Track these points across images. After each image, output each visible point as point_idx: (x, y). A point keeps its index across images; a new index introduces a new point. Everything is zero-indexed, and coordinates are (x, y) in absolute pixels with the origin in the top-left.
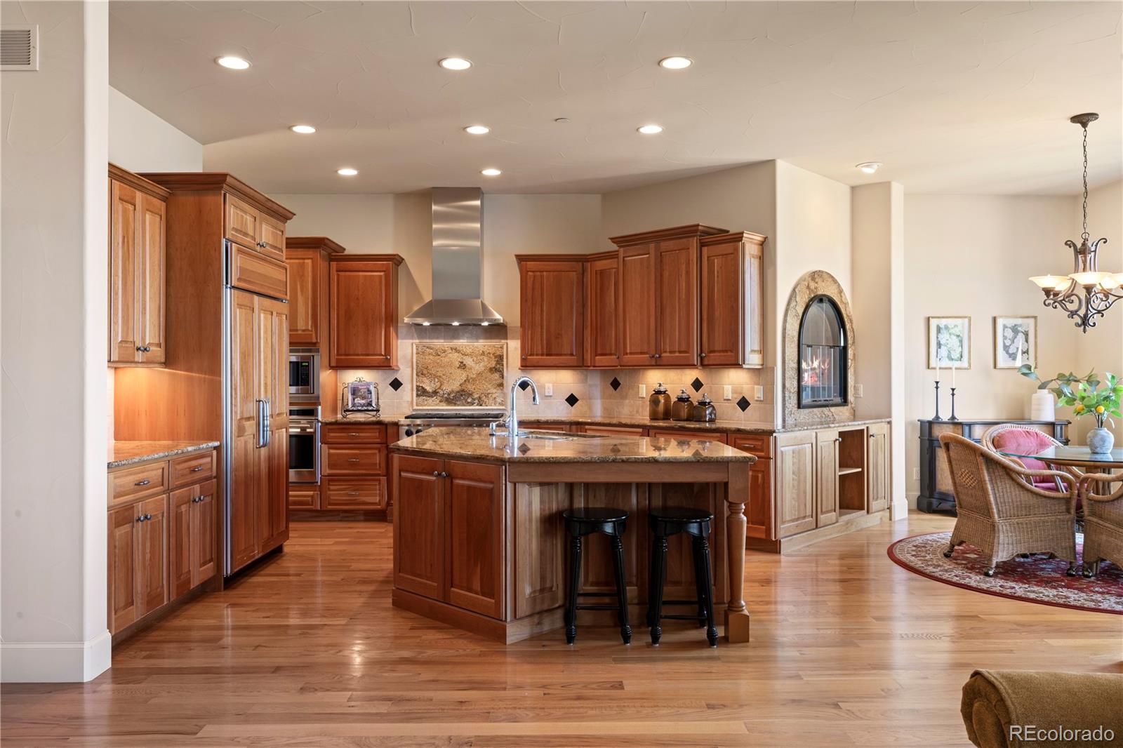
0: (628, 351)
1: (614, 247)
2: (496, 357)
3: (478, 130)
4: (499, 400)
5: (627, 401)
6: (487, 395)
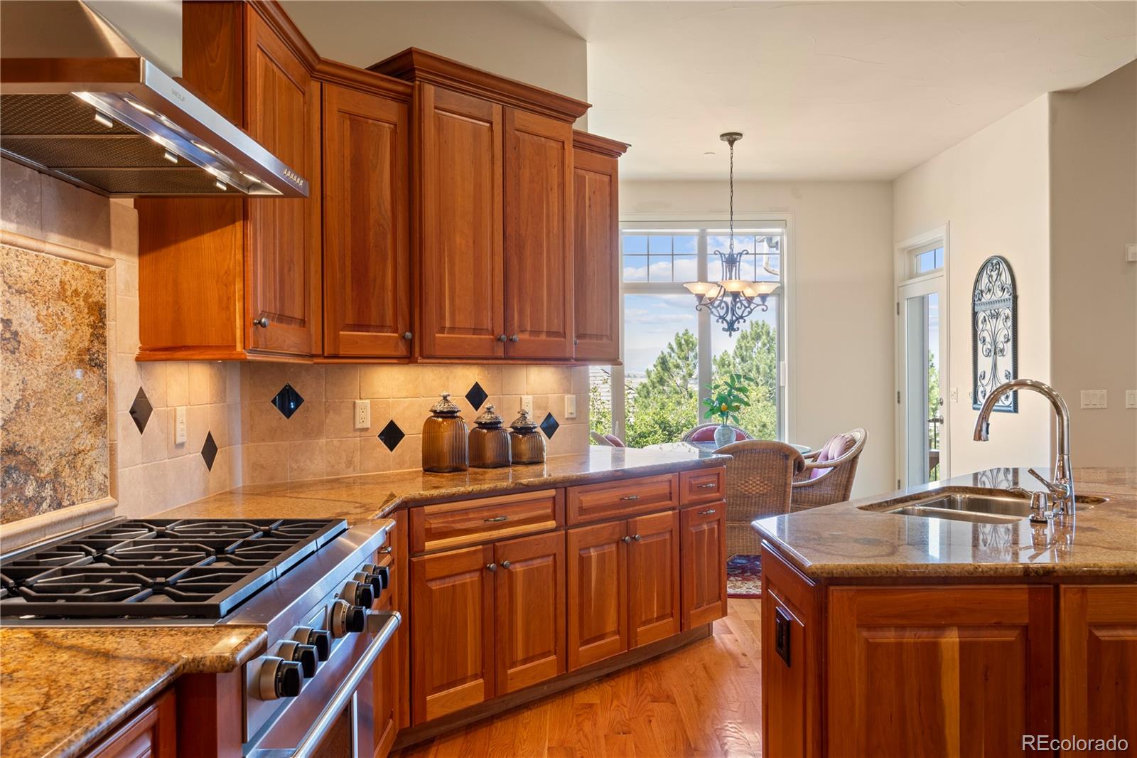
2: (90, 309)
4: (96, 479)
5: (322, 441)
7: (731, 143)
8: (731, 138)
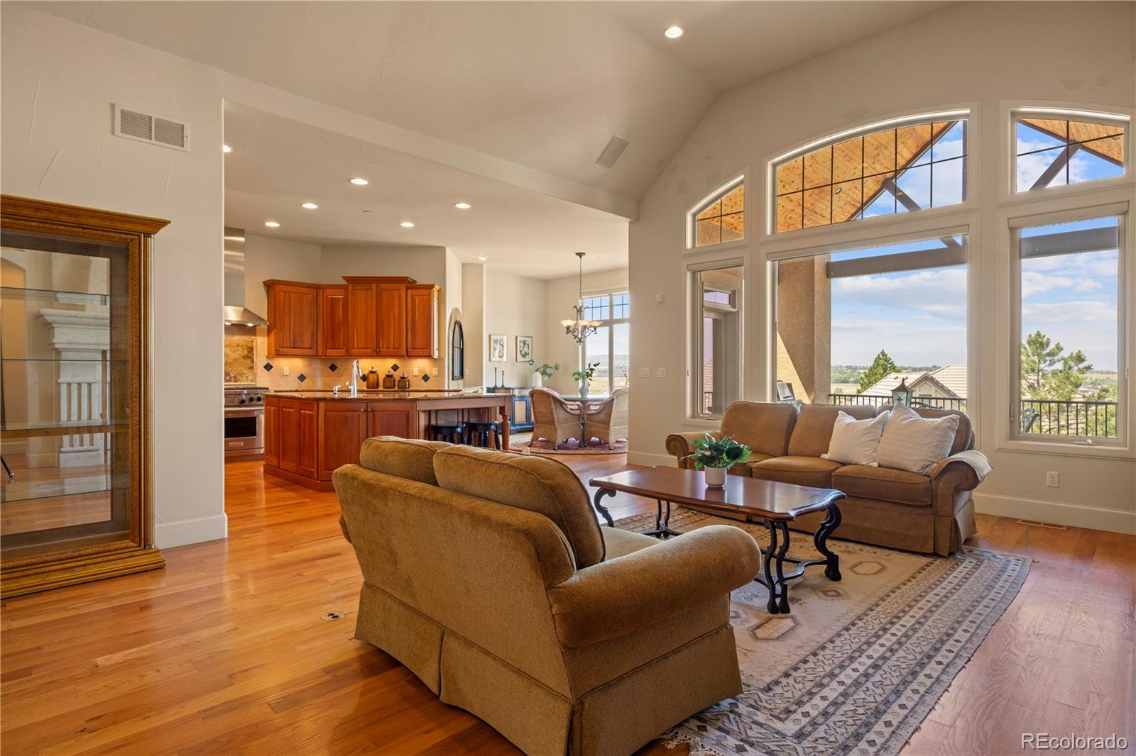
0: (356, 347)
1: (344, 282)
2: (248, 348)
3: (310, 206)
4: (250, 378)
5: (343, 378)
6: (241, 375)
7: (581, 257)
8: (580, 255)
